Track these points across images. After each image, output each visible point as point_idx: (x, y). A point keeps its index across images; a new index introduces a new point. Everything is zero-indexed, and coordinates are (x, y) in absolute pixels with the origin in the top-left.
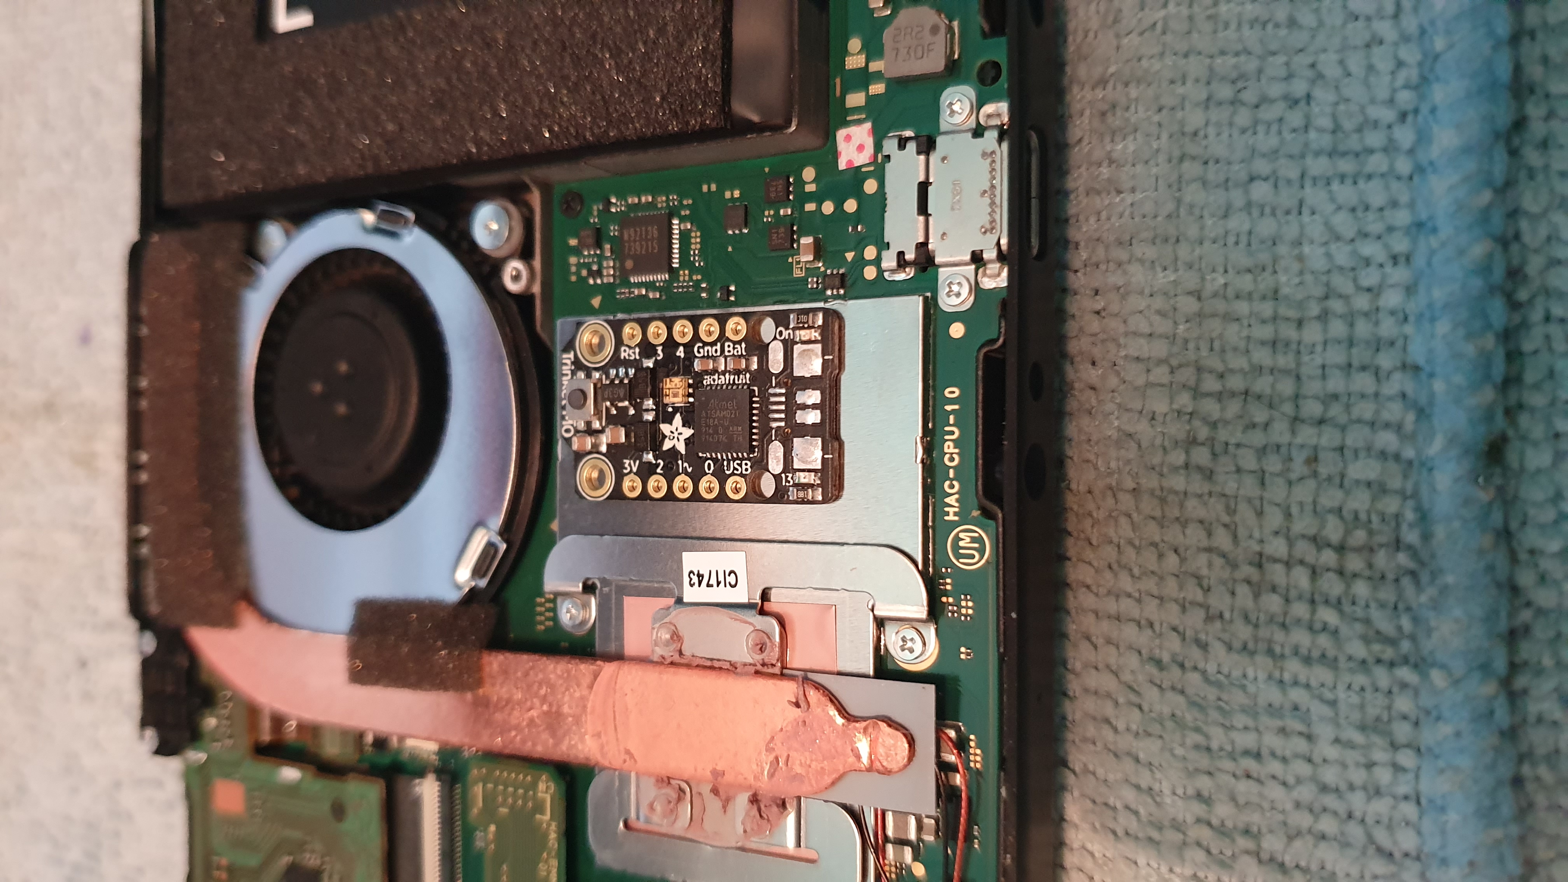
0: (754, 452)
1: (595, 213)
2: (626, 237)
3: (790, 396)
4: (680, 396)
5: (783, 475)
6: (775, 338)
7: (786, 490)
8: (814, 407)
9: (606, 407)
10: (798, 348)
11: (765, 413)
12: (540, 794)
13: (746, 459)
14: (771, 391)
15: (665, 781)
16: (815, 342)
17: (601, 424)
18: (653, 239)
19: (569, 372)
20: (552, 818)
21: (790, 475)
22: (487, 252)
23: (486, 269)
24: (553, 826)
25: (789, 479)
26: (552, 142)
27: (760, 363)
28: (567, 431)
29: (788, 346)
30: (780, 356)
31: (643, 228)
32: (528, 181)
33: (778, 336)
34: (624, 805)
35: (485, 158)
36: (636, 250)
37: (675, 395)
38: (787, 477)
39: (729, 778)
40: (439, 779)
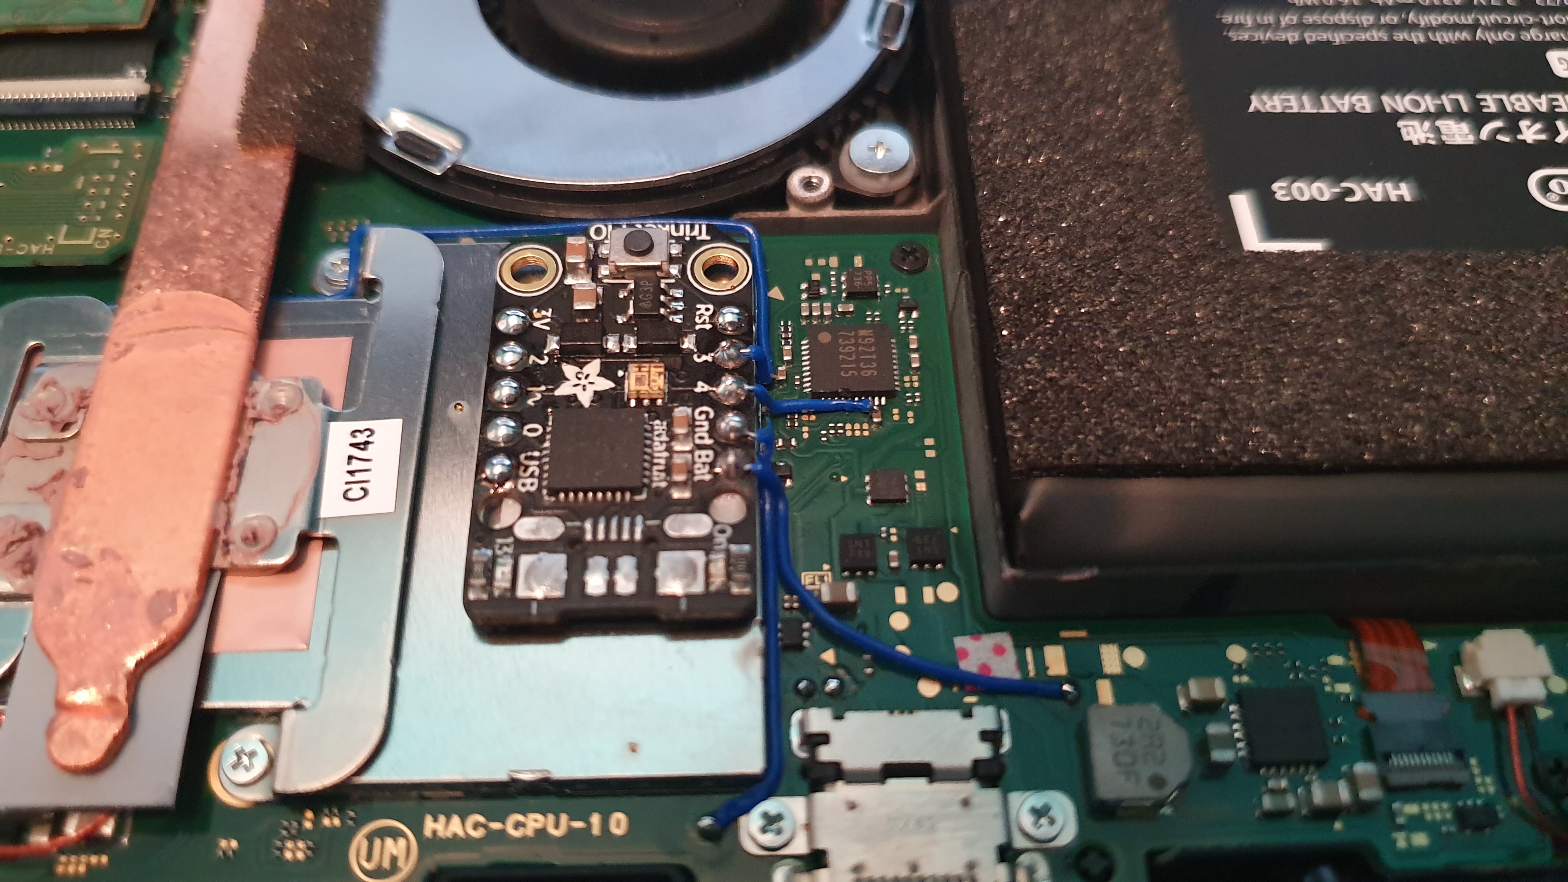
0: (549, 495)
1: (898, 290)
2: (862, 333)
3: (629, 548)
4: (638, 388)
5: (510, 540)
6: (715, 523)
7: (490, 545)
8: (611, 584)
9: (628, 284)
10: (698, 557)
11: (605, 511)
12: (95, 230)
13: (540, 483)
14: (639, 519)
15: (83, 402)
16: (707, 584)
17: (606, 277)
18: (860, 369)
19: (681, 234)
20: (58, 247)
21: (510, 550)
22: (846, 147)
23: (822, 144)
24: (49, 249)
25: (505, 549)
26: (992, 227)
27: (680, 501)
28: (598, 231)
29: (705, 544)
30: (691, 532)
31: (874, 357)
32: (940, 197)
33: (718, 527)
34: (63, 346)
35: (971, 138)
36: (845, 346)
37: (639, 380)
38: (508, 545)
39: (73, 495)
40: (140, 99)
